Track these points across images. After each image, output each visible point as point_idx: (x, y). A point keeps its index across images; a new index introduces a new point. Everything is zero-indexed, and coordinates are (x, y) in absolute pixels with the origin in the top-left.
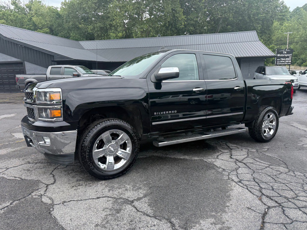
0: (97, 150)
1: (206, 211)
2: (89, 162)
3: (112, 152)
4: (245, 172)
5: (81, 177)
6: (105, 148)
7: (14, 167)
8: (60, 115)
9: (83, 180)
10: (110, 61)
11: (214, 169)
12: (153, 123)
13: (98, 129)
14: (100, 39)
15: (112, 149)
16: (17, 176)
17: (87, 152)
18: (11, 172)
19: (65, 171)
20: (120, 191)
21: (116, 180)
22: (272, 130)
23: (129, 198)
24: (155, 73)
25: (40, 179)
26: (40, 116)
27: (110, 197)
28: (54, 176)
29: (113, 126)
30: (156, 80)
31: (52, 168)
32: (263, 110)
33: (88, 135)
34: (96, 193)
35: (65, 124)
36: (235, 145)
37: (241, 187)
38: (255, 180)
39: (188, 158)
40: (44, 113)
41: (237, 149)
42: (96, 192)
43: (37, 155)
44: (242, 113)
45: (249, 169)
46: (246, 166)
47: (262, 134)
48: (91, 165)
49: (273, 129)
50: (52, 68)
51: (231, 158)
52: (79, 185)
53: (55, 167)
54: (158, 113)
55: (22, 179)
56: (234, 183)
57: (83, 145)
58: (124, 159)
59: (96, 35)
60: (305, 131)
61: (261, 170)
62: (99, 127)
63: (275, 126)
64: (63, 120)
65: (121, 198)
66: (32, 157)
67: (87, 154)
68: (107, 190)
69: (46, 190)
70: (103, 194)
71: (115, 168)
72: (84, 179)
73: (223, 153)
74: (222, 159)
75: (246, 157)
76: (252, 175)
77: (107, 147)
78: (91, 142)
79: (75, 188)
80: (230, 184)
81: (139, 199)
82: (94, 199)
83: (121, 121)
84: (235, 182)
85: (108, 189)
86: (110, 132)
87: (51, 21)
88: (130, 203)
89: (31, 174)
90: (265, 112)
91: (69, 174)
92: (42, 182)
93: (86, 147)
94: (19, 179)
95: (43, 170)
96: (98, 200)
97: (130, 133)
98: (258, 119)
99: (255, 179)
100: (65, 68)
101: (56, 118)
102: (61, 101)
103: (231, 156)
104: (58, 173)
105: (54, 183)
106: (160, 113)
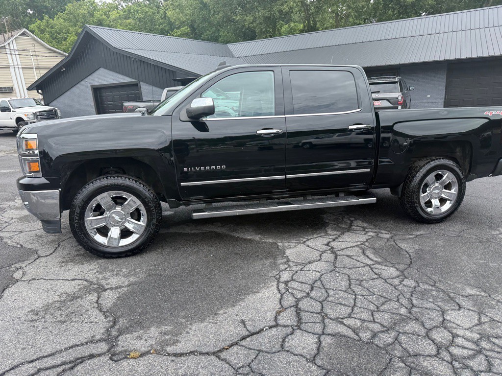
2: (80, 233)
3: (118, 222)
4: (316, 269)
6: (106, 216)
7: (30, 231)
8: (37, 169)
11: (275, 258)
12: (183, 184)
15: (117, 217)
16: (21, 242)
17: (76, 219)
18: (20, 237)
20: (109, 274)
21: (120, 261)
22: (448, 203)
23: (108, 284)
24: (187, 106)
27: (87, 281)
28: (58, 247)
29: (112, 185)
31: (66, 237)
32: (424, 165)
34: (77, 274)
35: (43, 181)
38: (314, 283)
39: (257, 239)
42: (81, 272)
44: (368, 170)
45: (332, 265)
46: (333, 260)
48: (83, 236)
49: (449, 200)
50: (169, 91)
54: (191, 169)
55: (22, 247)
56: (274, 283)
58: (135, 233)
61: (351, 268)
63: (456, 196)
64: (42, 176)
65: (98, 284)
68: (95, 272)
69: (32, 262)
71: (121, 244)
73: (327, 235)
74: (310, 244)
76: (322, 275)
78: (81, 206)
79: (63, 264)
80: (266, 283)
81: (117, 288)
82: (68, 280)
83: (127, 179)
84: (278, 282)
85: (98, 270)
86: (110, 194)
87: (193, 14)
88: (100, 291)
89: (37, 242)
90: (428, 169)
92: (37, 253)
94: (19, 246)
95: (56, 238)
96: (71, 282)
97: (141, 196)
99: (318, 281)
101: (33, 173)
102: (38, 150)
103: (334, 241)
104: (66, 244)
105: (49, 255)
106: (195, 169)
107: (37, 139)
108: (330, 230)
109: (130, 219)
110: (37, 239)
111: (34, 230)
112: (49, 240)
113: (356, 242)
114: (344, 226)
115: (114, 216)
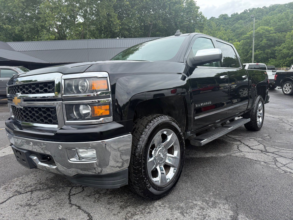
0: (150, 160)
2: (145, 179)
3: (162, 159)
4: (288, 162)
6: (155, 155)
7: (0, 203)
8: (108, 113)
10: (48, 63)
15: (162, 156)
17: (143, 164)
19: (88, 196)
22: (260, 118)
26: (70, 118)
28: (79, 208)
29: (164, 123)
30: (193, 65)
33: (141, 139)
36: (238, 137)
40: (75, 112)
43: (21, 179)
45: (285, 158)
47: (257, 123)
49: (261, 117)
51: (252, 149)
58: (173, 166)
59: (25, 36)
60: (273, 117)
62: (152, 126)
64: (112, 121)
66: (16, 183)
67: (142, 167)
72: (129, 204)
77: (157, 153)
78: (146, 149)
91: (99, 200)
93: (142, 158)
100: (1, 69)
101: (103, 118)
102: (110, 90)
103: (249, 147)
104: (81, 202)
105: (90, 218)
106: (200, 105)
107: (108, 78)
108: (231, 142)
109: (168, 155)
110: (31, 209)
111: (3, 201)
112: (49, 204)
113: (259, 145)
114: (231, 139)
115: (160, 154)
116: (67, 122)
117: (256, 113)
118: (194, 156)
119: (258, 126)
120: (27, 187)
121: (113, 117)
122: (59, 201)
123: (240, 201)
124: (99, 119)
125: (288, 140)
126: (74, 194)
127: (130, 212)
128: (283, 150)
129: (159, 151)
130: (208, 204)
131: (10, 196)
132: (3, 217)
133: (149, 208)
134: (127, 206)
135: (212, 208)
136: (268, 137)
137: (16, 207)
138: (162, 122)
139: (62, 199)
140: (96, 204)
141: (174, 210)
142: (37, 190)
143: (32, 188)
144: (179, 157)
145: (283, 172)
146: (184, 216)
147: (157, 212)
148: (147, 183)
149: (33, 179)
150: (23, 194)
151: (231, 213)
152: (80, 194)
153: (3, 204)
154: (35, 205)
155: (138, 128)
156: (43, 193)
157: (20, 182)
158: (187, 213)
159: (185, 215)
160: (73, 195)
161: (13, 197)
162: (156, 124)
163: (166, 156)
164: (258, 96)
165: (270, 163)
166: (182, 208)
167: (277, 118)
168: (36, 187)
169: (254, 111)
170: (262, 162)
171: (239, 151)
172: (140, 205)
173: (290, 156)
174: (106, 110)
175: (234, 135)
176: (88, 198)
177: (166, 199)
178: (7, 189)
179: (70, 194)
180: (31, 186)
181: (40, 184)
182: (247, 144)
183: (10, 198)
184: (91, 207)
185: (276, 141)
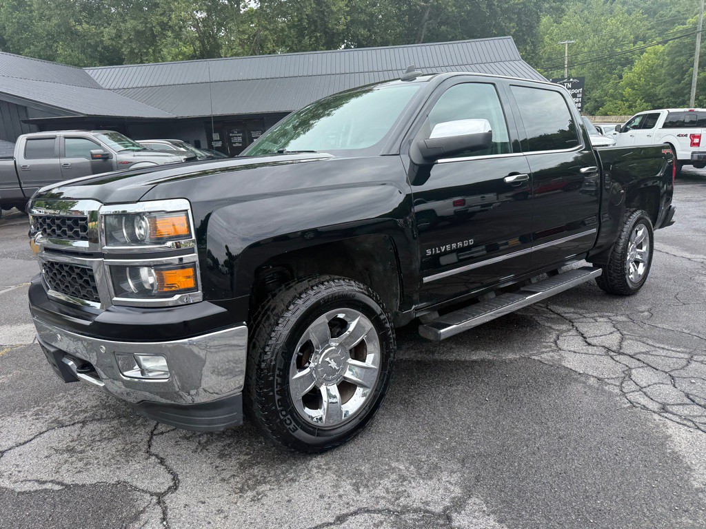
0: (299, 374)
1: (661, 514)
2: (284, 413)
3: (334, 371)
4: (653, 381)
5: (247, 454)
6: (316, 364)
7: (20, 444)
8: (191, 284)
9: (259, 463)
10: (174, 116)
11: (576, 380)
12: (426, 279)
13: (299, 313)
14: (139, 60)
15: (333, 364)
16: (45, 478)
17: (277, 384)
18: (17, 466)
19: (188, 439)
20: (386, 482)
21: (352, 449)
22: (641, 265)
23: (427, 503)
24: (419, 139)
25: (124, 477)
26: (120, 292)
27: (374, 512)
28: (162, 462)
29: (335, 298)
30: (425, 158)
31: (141, 435)
32: (628, 220)
33: (273, 334)
34: (323, 504)
36: (572, 310)
37: (681, 426)
38: (693, 401)
39: (490, 357)
40: (129, 280)
41: (584, 320)
42: (322, 497)
43: (71, 395)
44: (594, 230)
45: (655, 370)
46: (641, 365)
47: (627, 277)
48: (288, 419)
49: (642, 262)
50: (27, 139)
51: (589, 344)
52: (258, 483)
53: (149, 429)
54: (435, 250)
55: (67, 486)
56: (656, 417)
57: (263, 365)
58: (362, 386)
59: (125, 51)
60: (689, 259)
61: (683, 368)
62: (302, 306)
63: (647, 255)
64: (202, 299)
65: (406, 509)
66: (59, 403)
67: (276, 390)
68: (349, 487)
69: (164, 513)
70: (348, 504)
72: (259, 460)
73: (561, 332)
74: (572, 349)
75: (622, 340)
76: (674, 386)
77: (321, 360)
78: (286, 354)
79: (250, 494)
80: (646, 420)
81: (458, 505)
82: (331, 524)
83: (353, 283)
84: (654, 412)
85: (348, 482)
86: (327, 317)
88: (441, 522)
89: (86, 465)
90: (633, 224)
91: (204, 447)
92: (136, 488)
93: (274, 371)
94: (57, 487)
95: (117, 443)
96: (344, 525)
97: (375, 313)
98: (617, 243)
99: (691, 397)
100: (66, 138)
101: (180, 295)
102: (194, 237)
103: (585, 338)
104: (169, 450)
105: (175, 483)
106: (440, 250)
107: (190, 212)
108: (549, 325)
109: (351, 361)
110: (74, 459)
111: (26, 440)
112: (108, 451)
113: (611, 333)
114: (553, 316)
115: (330, 361)
116: (115, 299)
117: (624, 255)
118: (444, 357)
119: (630, 286)
120: (77, 413)
121: (203, 291)
122: (129, 446)
123: (492, 467)
124: (172, 296)
125: (691, 323)
126: (162, 433)
127: (254, 476)
128: (663, 348)
129: (326, 354)
130: (419, 468)
131: (42, 431)
132: (19, 472)
133: (295, 471)
134: (253, 464)
135: (424, 479)
136: (646, 313)
137: (46, 454)
138: (328, 296)
139: (136, 442)
140: (196, 455)
141: (344, 477)
142: (95, 420)
143: (86, 415)
144: (376, 367)
145: (629, 405)
146: (359, 492)
147: (308, 479)
148: (288, 422)
149: (94, 395)
150: (66, 426)
151: (457, 491)
152: (172, 434)
153: (24, 446)
154: (81, 452)
155: (274, 308)
156: (104, 426)
157: (66, 402)
158: (366, 486)
159: (361, 490)
160: (159, 434)
161: (46, 431)
162: (313, 300)
163: (346, 364)
164: (635, 211)
165: (609, 381)
166: (362, 474)
167: (699, 260)
168: (94, 414)
169: (620, 249)
170: (592, 379)
171: (555, 348)
172: (282, 463)
173: (669, 366)
174: (189, 277)
175: (564, 306)
176: (185, 441)
177: (337, 453)
178: (39, 415)
179: (155, 433)
180: (85, 411)
181: (104, 407)
182: (583, 329)
183: (41, 434)
184: (184, 462)
185: (659, 325)
